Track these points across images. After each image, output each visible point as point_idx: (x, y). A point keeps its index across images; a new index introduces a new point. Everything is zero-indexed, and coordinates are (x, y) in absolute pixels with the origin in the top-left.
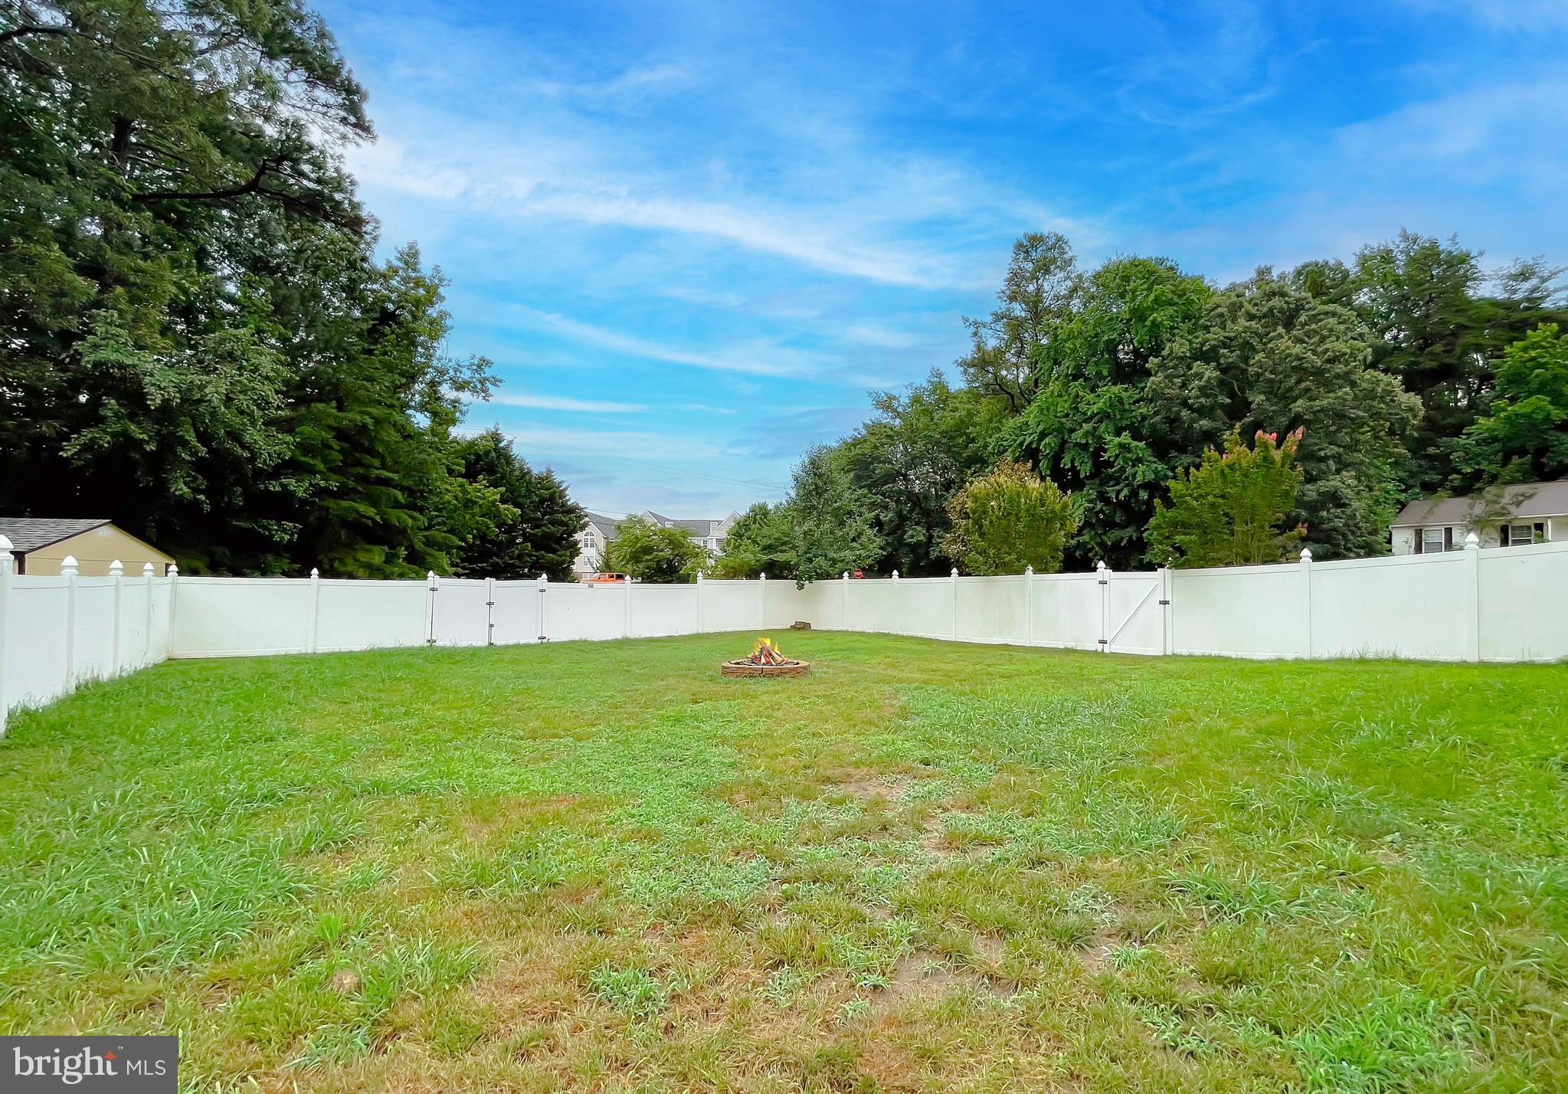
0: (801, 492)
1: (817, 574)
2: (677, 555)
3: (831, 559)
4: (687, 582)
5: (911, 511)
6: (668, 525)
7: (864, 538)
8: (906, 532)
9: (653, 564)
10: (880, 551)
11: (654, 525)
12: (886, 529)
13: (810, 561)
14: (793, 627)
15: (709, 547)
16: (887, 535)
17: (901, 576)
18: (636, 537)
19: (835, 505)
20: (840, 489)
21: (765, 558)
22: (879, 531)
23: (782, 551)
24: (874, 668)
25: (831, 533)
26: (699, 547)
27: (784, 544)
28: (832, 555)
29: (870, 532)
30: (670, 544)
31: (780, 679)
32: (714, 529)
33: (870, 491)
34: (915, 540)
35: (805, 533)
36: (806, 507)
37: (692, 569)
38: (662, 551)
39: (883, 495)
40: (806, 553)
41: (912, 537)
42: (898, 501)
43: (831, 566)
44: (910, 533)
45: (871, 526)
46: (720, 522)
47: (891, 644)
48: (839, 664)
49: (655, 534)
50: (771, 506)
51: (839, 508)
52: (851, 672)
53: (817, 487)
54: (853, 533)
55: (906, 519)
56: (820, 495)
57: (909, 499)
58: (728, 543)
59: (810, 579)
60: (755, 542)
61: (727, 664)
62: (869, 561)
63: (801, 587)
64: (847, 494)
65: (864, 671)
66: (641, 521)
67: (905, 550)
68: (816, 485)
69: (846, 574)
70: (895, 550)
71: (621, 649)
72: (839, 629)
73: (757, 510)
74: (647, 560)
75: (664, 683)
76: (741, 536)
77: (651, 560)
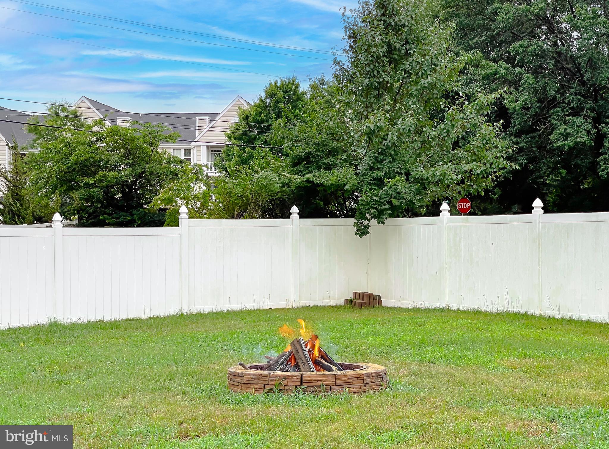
0: (362, 57)
1: (393, 207)
2: (140, 176)
3: (416, 181)
4: (160, 224)
5: (562, 90)
6: (123, 123)
7: (476, 142)
8: (553, 128)
9: (98, 192)
10: (508, 164)
11: (100, 123)
12: (517, 123)
13: (379, 183)
14: (350, 303)
15: (195, 160)
16: (518, 134)
17: (546, 210)
18: (68, 145)
19: (425, 82)
20: (433, 51)
21: (299, 179)
22: (505, 127)
23: (329, 167)
24: (504, 376)
25: (418, 132)
26: (180, 162)
27: (333, 152)
28: (418, 172)
29: (486, 130)
30: (127, 156)
31: (333, 395)
32: (203, 128)
33: (486, 54)
34: (570, 142)
35: (370, 134)
36: (369, 88)
37: (170, 201)
38: (114, 168)
39: (510, 60)
40: (372, 169)
41: (566, 136)
42: (537, 72)
43: (418, 193)
44: (562, 129)
45: (491, 120)
46: (213, 116)
47: (533, 333)
48: (439, 369)
49: (101, 140)
50: (304, 87)
51: (433, 86)
52: (462, 384)
53: (391, 50)
54: (457, 132)
55: (553, 103)
56: (395, 63)
57: (559, 67)
58: (228, 152)
59: (379, 216)
60: (279, 151)
61: (239, 370)
62: (488, 183)
63: (362, 231)
64: (444, 61)
65: (486, 383)
66: (74, 116)
67: (550, 161)
68: (389, 45)
69: (445, 207)
70: (532, 160)
71: (48, 342)
72: (434, 304)
73: (280, 94)
74: (87, 186)
75: (127, 402)
76: (251, 141)
77: (94, 185)
